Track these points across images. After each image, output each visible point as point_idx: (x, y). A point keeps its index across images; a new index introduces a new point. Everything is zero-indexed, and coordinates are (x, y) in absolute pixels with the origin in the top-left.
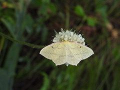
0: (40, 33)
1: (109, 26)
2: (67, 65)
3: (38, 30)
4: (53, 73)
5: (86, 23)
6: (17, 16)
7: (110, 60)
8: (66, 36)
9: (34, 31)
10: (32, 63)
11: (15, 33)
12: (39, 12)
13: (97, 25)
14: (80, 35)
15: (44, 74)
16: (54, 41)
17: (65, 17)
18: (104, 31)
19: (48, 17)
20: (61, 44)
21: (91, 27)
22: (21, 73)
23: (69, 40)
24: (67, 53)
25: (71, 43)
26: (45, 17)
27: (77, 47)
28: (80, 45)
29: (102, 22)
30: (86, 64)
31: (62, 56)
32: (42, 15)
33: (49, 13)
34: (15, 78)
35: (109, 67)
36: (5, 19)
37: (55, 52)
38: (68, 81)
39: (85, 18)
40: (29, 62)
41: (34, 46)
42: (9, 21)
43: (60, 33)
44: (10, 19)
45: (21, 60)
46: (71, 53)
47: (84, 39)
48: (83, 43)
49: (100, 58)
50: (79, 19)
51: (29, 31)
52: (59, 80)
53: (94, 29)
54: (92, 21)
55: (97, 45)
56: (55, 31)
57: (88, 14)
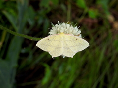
0: (42, 25)
1: (111, 18)
2: (64, 57)
3: (40, 22)
4: (55, 64)
5: (87, 15)
6: (19, 8)
7: (111, 51)
8: (63, 29)
9: (36, 23)
10: (34, 54)
11: (17, 25)
12: (41, 5)
13: (98, 17)
14: (76, 27)
15: (46, 65)
16: (50, 33)
17: (67, 9)
18: (105, 22)
19: (49, 9)
20: (57, 36)
21: (92, 19)
22: (23, 64)
23: (65, 33)
24: (62, 45)
25: (67, 35)
26: (47, 9)
27: (73, 40)
28: (76, 37)
29: (104, 14)
30: (87, 56)
31: (58, 48)
32: (43, 7)
33: (50, 6)
34: (18, 69)
35: (110, 58)
36: (7, 11)
37: (51, 44)
38: (69, 72)
39: (86, 10)
40: (31, 53)
41: (32, 38)
42: (10, 14)
43: (56, 25)
44: (12, 11)
45: (23, 51)
46: (67, 45)
47: (80, 32)
48: (79, 35)
49: (101, 49)
50: (80, 11)
51: (31, 23)
52: (61, 71)
53: (96, 21)
54: (93, 13)
55: (99, 36)
56: (52, 24)
57: (89, 7)
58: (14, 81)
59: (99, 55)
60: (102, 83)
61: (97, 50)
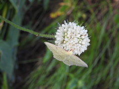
7: (112, 27)
8: (69, 30)
14: (83, 27)
22: (24, 42)
34: (19, 47)
35: (111, 33)
43: (63, 25)
47: (86, 31)
49: (102, 24)
56: (58, 23)
58: (15, 58)
59: (100, 30)
60: (103, 59)
61: (98, 25)
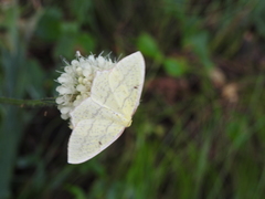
1: (216, 76)
13: (188, 75)
16: (60, 80)
30: (170, 163)
43: (74, 62)
53: (184, 84)
55: (192, 117)
56: (64, 60)
